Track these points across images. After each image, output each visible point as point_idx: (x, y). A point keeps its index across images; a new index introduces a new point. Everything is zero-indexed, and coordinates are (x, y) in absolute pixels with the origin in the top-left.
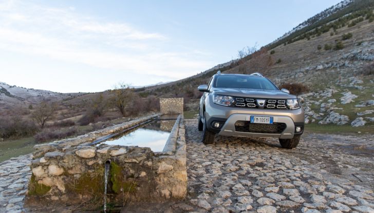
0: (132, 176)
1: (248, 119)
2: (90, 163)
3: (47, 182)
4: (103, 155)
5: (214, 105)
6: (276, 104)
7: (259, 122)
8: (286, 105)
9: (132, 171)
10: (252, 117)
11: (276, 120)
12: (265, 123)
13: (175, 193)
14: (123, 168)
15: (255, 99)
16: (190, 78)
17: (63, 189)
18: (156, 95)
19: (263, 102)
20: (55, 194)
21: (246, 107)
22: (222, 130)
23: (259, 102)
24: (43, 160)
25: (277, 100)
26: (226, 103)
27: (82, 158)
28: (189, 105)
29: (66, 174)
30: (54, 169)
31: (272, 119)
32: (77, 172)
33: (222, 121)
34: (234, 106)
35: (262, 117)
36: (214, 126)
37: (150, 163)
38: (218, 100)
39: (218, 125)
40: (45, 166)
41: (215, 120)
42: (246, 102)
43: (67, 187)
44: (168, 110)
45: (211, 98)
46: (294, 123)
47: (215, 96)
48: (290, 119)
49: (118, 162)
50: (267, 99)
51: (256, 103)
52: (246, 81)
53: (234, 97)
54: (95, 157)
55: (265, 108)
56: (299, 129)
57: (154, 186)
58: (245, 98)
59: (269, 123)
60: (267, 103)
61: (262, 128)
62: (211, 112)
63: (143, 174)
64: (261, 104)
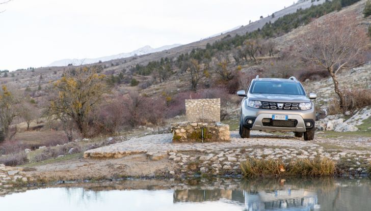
0: (210, 133)
1: (271, 117)
2: (196, 128)
3: (180, 135)
4: (200, 125)
5: (248, 107)
6: (291, 106)
7: (278, 119)
8: (298, 107)
9: (210, 131)
10: (273, 116)
11: (290, 117)
12: (283, 119)
13: (225, 139)
14: (207, 130)
15: (276, 103)
16: (228, 35)
17: (186, 137)
18: (134, 83)
19: (282, 105)
20: (183, 139)
21: (270, 109)
22: (253, 125)
23: (279, 105)
24: (179, 127)
25: (292, 103)
26: (257, 106)
27: (193, 126)
28: (229, 111)
29: (187, 132)
30: (183, 130)
31: (287, 117)
32: (191, 131)
33: (253, 119)
34: (261, 108)
35: (280, 116)
36: (248, 123)
37: (216, 128)
38: (252, 104)
39: (250, 122)
40: (180, 129)
41: (248, 118)
42: (270, 105)
43: (187, 136)
44: (198, 117)
45: (246, 102)
46: (304, 119)
47: (249, 101)
48: (301, 117)
49: (205, 128)
50: (285, 103)
51: (276, 106)
52: (280, 86)
53: (262, 102)
54: (197, 126)
55: (283, 109)
56: (309, 124)
57: (218, 136)
58: (269, 102)
59: (285, 119)
60: (284, 106)
61: (281, 123)
62: (246, 113)
63: (214, 132)
64: (280, 106)
